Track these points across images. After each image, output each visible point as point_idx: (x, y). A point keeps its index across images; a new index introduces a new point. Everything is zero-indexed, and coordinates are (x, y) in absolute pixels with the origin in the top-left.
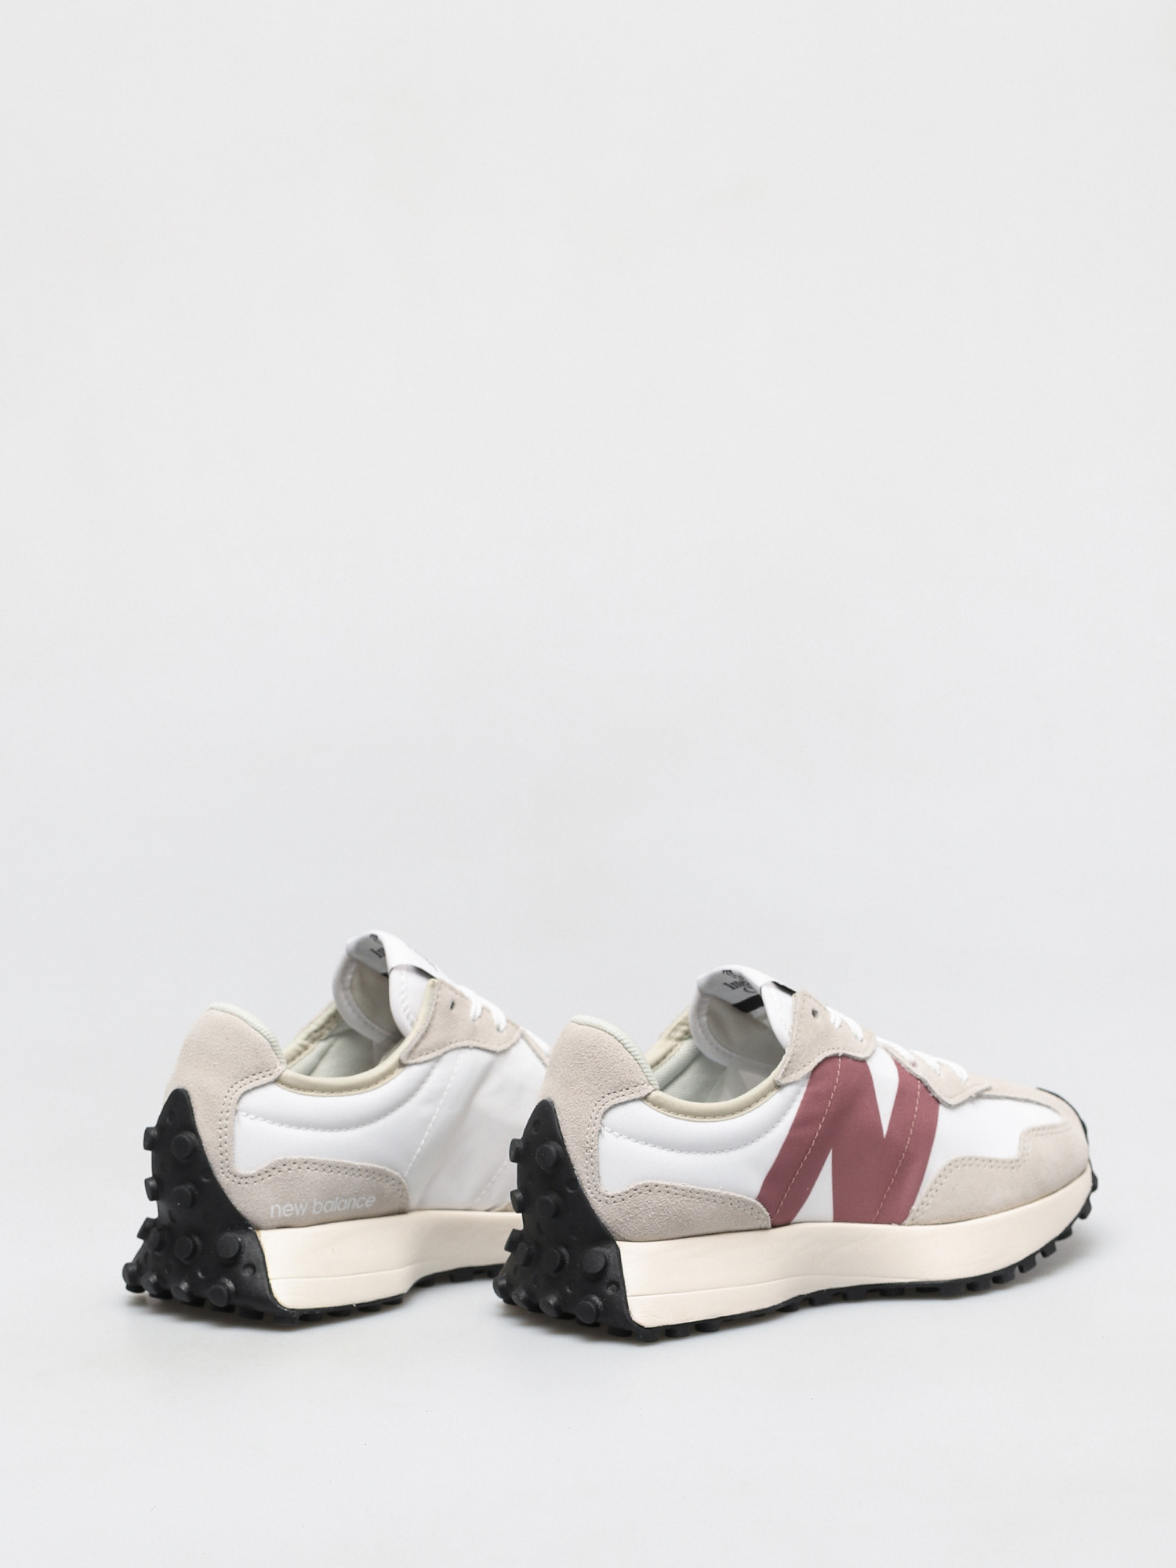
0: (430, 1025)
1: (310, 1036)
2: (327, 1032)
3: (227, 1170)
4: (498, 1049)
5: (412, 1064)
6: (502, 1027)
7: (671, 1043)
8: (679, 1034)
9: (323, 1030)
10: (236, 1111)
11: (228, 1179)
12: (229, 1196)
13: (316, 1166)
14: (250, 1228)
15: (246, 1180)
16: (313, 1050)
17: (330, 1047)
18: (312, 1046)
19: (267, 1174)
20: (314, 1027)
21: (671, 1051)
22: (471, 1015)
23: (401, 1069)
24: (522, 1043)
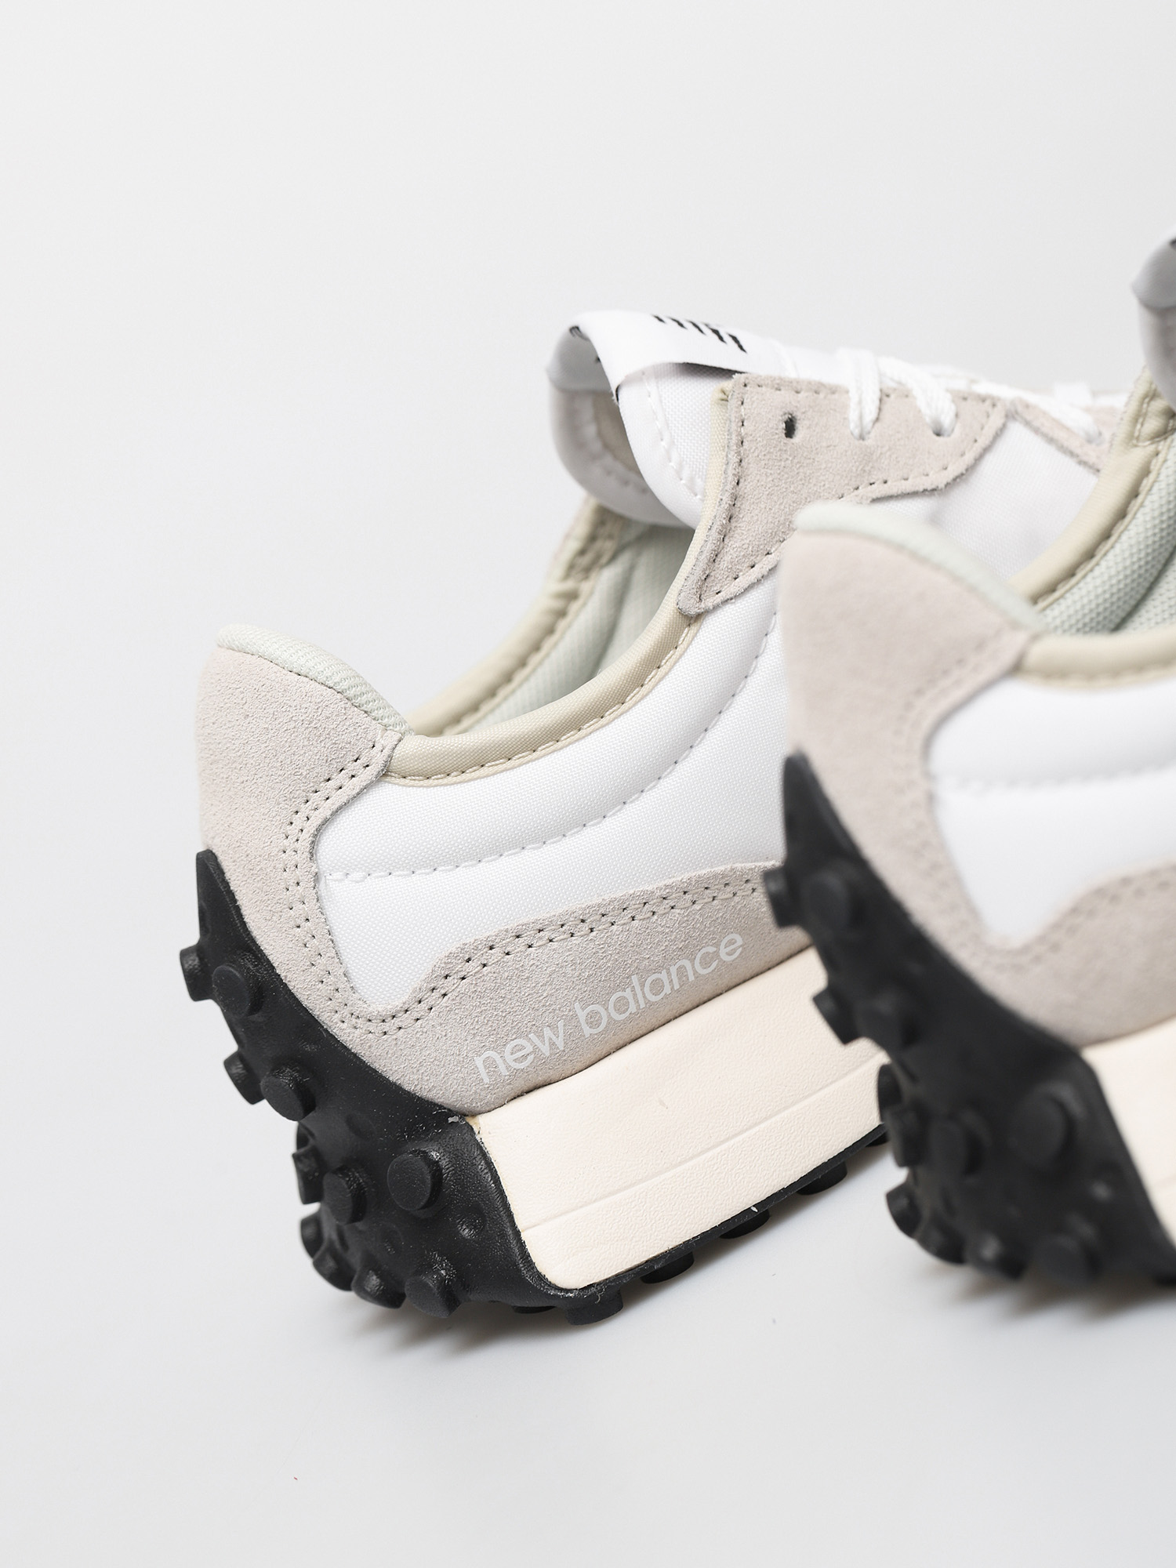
0: (735, 498)
1: (571, 567)
2: (608, 546)
3: (346, 1011)
4: (940, 479)
5: (716, 608)
6: (947, 421)
7: (1138, 455)
8: (1153, 424)
9: (598, 544)
10: (317, 877)
11: (358, 1032)
12: (376, 1066)
13: (546, 934)
14: (451, 1120)
15: (397, 1022)
16: (592, 593)
17: (631, 569)
18: (585, 587)
19: (436, 994)
20: (574, 545)
21: (1145, 472)
22: (853, 427)
23: (694, 628)
24: (1016, 430)
